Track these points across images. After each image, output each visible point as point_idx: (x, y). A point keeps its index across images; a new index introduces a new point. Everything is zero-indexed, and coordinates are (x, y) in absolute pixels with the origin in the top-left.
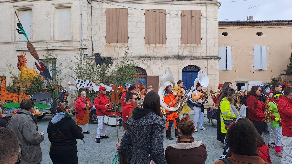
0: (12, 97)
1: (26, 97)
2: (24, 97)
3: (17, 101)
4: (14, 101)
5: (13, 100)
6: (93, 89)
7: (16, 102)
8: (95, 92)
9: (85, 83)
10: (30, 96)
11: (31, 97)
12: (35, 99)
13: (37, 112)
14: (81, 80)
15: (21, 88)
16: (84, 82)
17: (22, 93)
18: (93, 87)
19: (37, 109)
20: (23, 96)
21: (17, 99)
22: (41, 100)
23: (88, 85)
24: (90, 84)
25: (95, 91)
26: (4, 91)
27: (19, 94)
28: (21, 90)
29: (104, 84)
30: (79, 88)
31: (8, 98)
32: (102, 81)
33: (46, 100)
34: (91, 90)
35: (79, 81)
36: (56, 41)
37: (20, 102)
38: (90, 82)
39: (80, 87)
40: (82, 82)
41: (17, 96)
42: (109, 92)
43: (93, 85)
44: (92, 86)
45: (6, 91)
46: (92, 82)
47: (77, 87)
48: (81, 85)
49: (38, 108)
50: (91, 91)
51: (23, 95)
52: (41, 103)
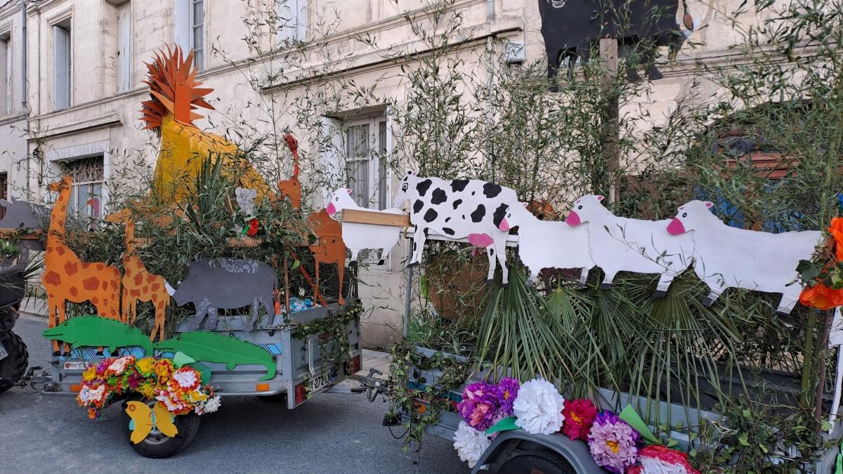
0: (91, 284)
1: (150, 286)
2: (140, 287)
3: (113, 312)
4: (100, 307)
5: (96, 300)
6: (513, 251)
7: (109, 315)
8: (535, 272)
9: (457, 204)
10: (168, 286)
11: (171, 291)
12: (191, 304)
13: (185, 390)
14: (437, 183)
15: (131, 237)
16: (452, 196)
17: (133, 266)
18: (514, 231)
19: (187, 368)
20: (136, 284)
21: (113, 296)
22: (221, 312)
23: (478, 215)
24: (492, 205)
25: (528, 271)
26: (61, 252)
27: (123, 272)
28: (131, 248)
29: (605, 203)
30: (420, 239)
31: (73, 291)
32: (595, 183)
33: (246, 310)
34: (503, 259)
35: (422, 188)
36: (389, 21)
37: (124, 316)
38: (492, 191)
39: (426, 230)
40: (439, 197)
41: (113, 283)
42: (663, 285)
43: (518, 214)
44: (510, 222)
45: (66, 249)
46: (508, 195)
47: (411, 229)
48: (431, 216)
49: (192, 361)
50: (498, 267)
51: (138, 280)
52: (220, 327)
